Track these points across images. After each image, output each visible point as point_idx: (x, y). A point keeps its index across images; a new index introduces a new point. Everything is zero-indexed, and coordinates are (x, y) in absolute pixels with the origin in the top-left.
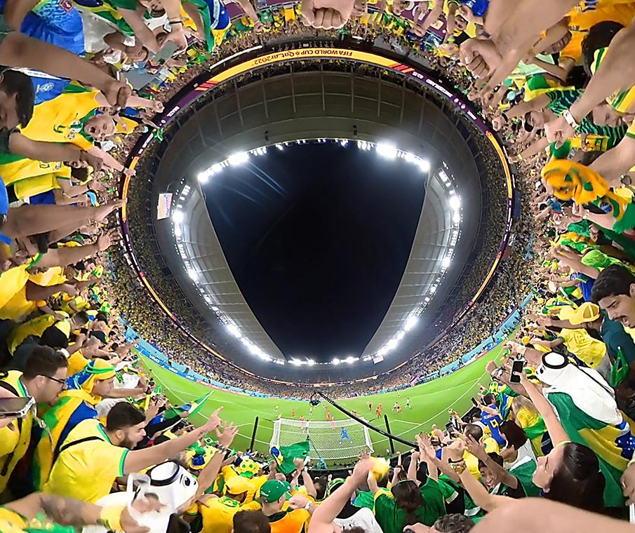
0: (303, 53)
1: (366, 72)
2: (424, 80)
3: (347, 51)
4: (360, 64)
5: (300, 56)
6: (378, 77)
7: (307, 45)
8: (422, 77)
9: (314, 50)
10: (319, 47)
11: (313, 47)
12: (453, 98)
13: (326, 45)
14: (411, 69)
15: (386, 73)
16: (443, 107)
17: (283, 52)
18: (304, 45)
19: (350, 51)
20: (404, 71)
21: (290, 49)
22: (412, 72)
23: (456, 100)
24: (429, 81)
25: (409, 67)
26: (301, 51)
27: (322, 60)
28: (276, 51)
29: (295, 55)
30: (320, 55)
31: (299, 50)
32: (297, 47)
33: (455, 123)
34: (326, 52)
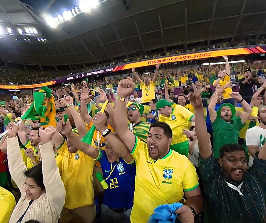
0: (177, 59)
1: (137, 55)
2: (105, 70)
3: (152, 64)
4: (142, 59)
5: (179, 57)
6: (129, 55)
7: (175, 64)
8: (107, 71)
9: (171, 61)
10: (168, 63)
11: (171, 63)
12: (85, 75)
13: (164, 65)
14: (114, 70)
15: (125, 60)
16: (84, 66)
17: (190, 59)
18: (176, 63)
19: (150, 64)
20: (117, 67)
21: (185, 61)
22: (113, 69)
23: (83, 76)
24: (102, 71)
25: (116, 71)
26: (179, 60)
27: (165, 54)
28: (194, 60)
29: (182, 57)
30: (167, 58)
31: (180, 60)
32: (181, 62)
33: (71, 66)
34: (163, 61)
